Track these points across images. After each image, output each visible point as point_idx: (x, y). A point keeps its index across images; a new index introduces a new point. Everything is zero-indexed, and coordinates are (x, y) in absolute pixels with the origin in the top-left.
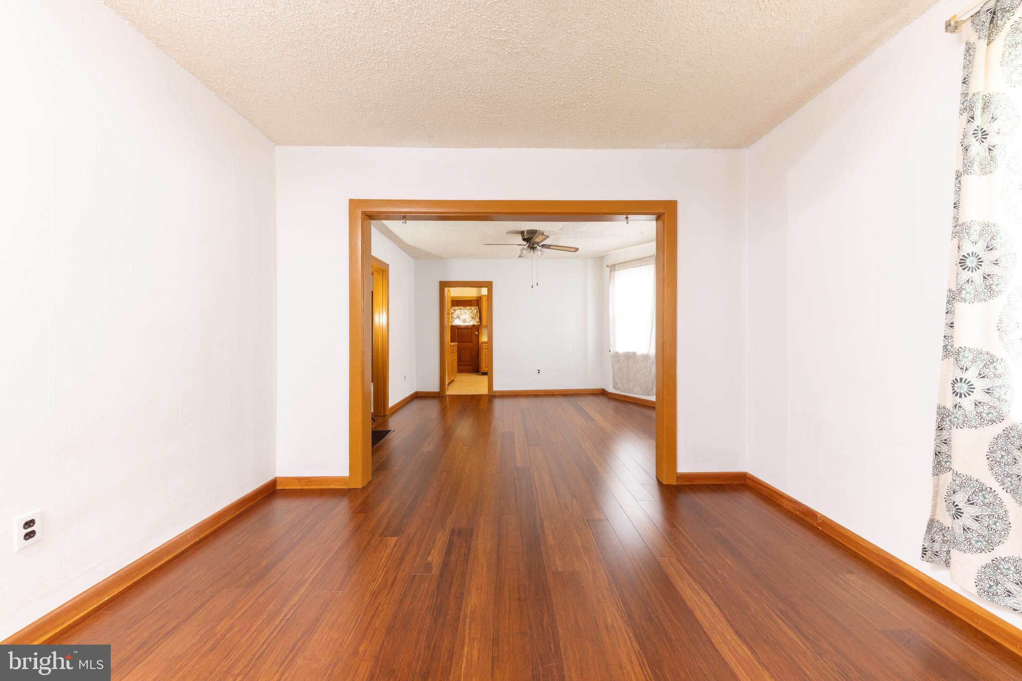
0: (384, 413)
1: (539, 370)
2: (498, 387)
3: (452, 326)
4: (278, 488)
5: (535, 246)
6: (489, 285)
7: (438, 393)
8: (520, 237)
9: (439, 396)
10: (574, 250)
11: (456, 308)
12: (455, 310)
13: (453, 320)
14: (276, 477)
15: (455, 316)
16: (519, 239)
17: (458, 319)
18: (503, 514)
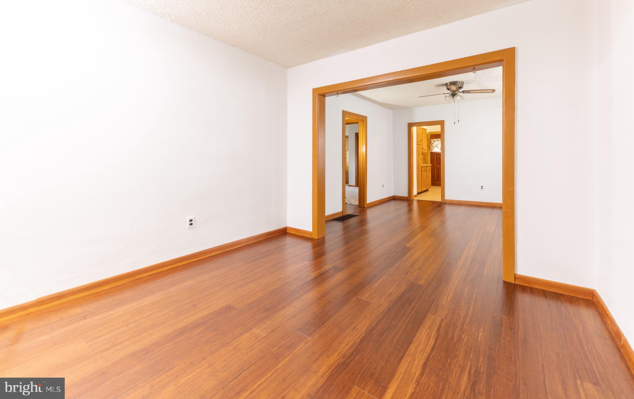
0: (364, 205)
1: (482, 187)
2: (448, 197)
3: (431, 153)
4: (287, 232)
5: (456, 93)
6: (441, 123)
7: (407, 198)
8: (445, 88)
9: (408, 200)
10: (492, 91)
11: (435, 140)
12: (434, 142)
13: (433, 148)
14: (287, 227)
15: (434, 145)
16: (444, 90)
17: (436, 147)
18: (366, 266)
